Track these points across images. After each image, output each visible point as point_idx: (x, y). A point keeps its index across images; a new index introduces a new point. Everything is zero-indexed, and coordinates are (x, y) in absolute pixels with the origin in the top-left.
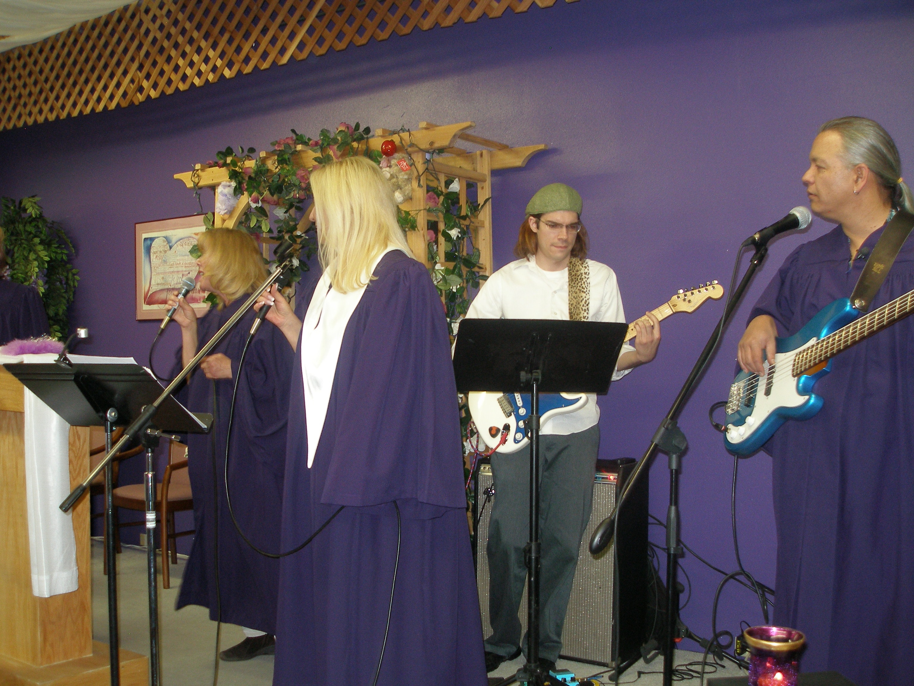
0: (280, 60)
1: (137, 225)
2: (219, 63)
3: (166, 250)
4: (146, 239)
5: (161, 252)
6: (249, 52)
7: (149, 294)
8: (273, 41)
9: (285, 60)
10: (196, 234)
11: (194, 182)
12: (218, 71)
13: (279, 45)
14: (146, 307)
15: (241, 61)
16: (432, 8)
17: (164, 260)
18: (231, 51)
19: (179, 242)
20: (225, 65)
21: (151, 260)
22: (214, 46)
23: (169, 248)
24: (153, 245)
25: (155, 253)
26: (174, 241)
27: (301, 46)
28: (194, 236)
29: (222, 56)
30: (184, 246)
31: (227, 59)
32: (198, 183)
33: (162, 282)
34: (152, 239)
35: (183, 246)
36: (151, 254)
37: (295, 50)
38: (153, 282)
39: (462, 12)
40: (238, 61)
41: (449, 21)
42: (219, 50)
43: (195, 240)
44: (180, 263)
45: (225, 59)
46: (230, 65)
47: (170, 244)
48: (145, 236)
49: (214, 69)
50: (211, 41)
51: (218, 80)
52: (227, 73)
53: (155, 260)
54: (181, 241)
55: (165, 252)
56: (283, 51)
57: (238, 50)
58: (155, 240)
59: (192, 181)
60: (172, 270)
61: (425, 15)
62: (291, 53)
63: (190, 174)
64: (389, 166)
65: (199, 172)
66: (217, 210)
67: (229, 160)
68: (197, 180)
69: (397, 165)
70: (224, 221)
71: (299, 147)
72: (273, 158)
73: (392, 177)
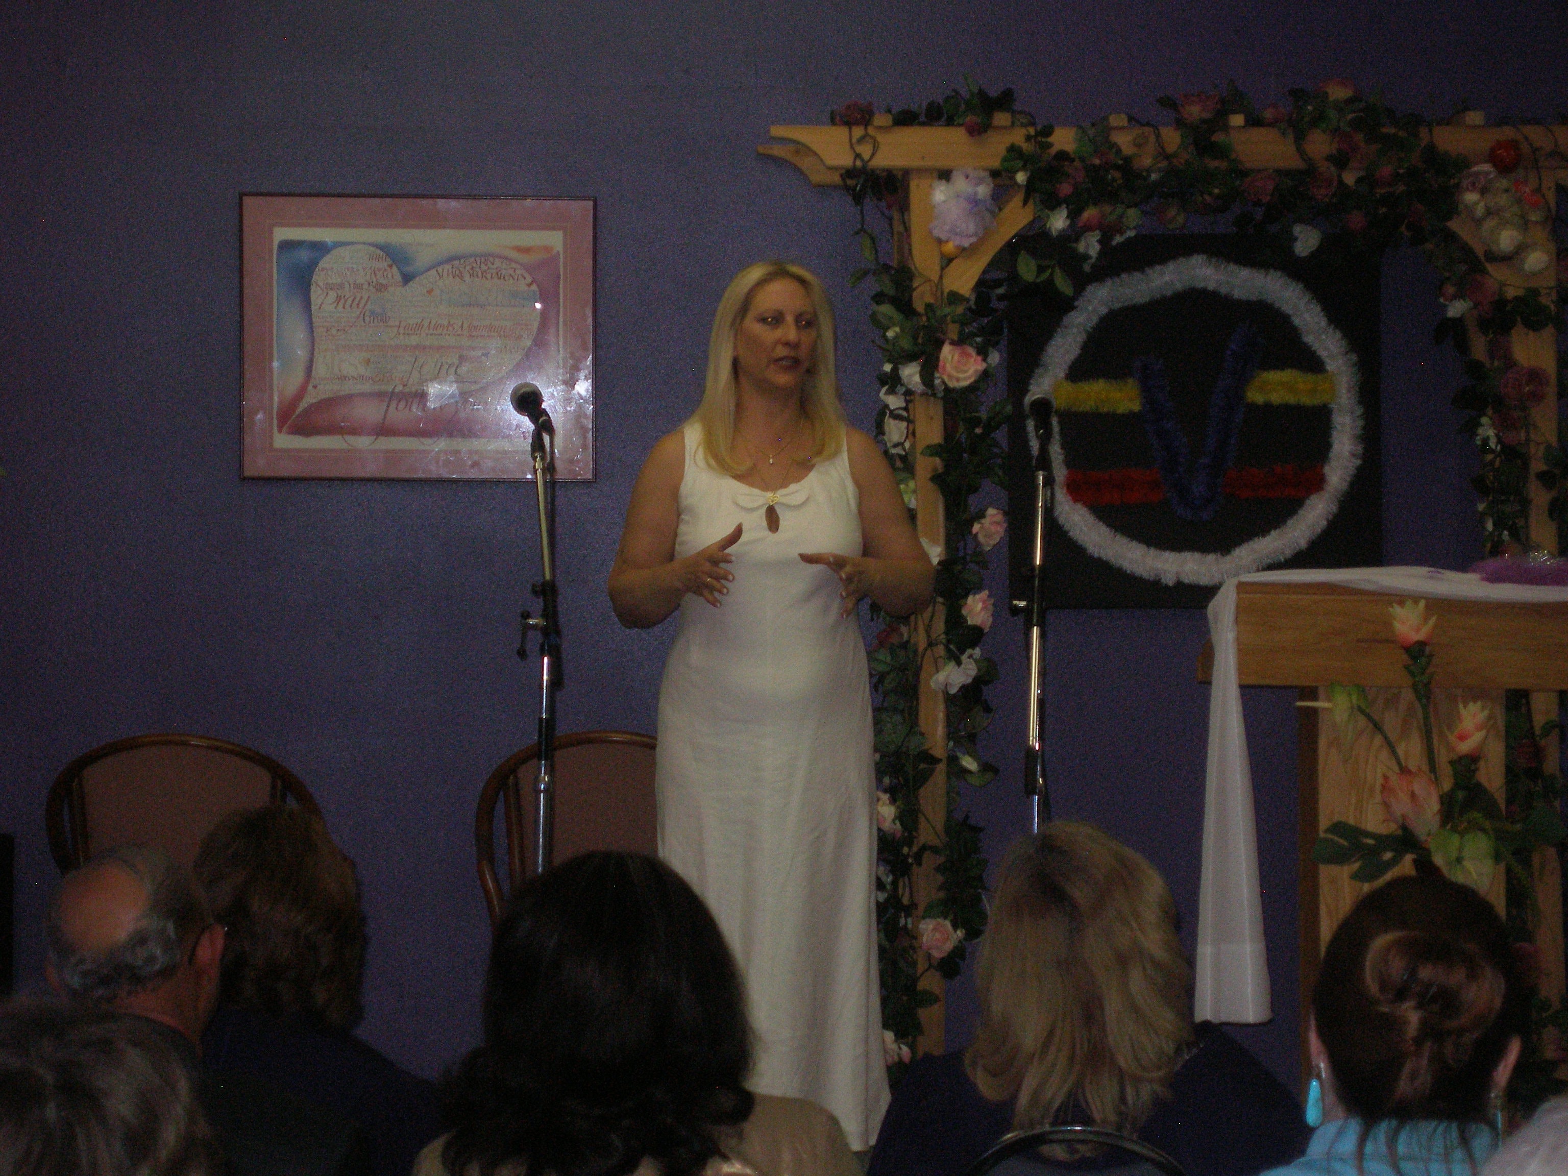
1: (247, 200)
3: (384, 282)
4: (287, 246)
5: (359, 287)
7: (303, 405)
10: (527, 250)
11: (856, 157)
14: (283, 441)
17: (372, 313)
19: (447, 267)
21: (314, 308)
23: (398, 277)
24: (321, 265)
25: (330, 287)
26: (423, 258)
28: (514, 255)
30: (467, 277)
32: (871, 158)
33: (362, 370)
34: (320, 249)
35: (461, 277)
36: (313, 288)
38: (320, 370)
43: (514, 265)
44: (449, 324)
47: (408, 269)
48: (282, 234)
53: (332, 308)
54: (457, 262)
55: (381, 288)
58: (334, 252)
59: (851, 150)
60: (414, 340)
63: (840, 134)
64: (1484, 191)
65: (871, 131)
66: (936, 233)
67: (1001, 118)
68: (865, 150)
69: (1507, 191)
70: (947, 260)
71: (1237, 120)
72: (1137, 131)
73: (1489, 213)
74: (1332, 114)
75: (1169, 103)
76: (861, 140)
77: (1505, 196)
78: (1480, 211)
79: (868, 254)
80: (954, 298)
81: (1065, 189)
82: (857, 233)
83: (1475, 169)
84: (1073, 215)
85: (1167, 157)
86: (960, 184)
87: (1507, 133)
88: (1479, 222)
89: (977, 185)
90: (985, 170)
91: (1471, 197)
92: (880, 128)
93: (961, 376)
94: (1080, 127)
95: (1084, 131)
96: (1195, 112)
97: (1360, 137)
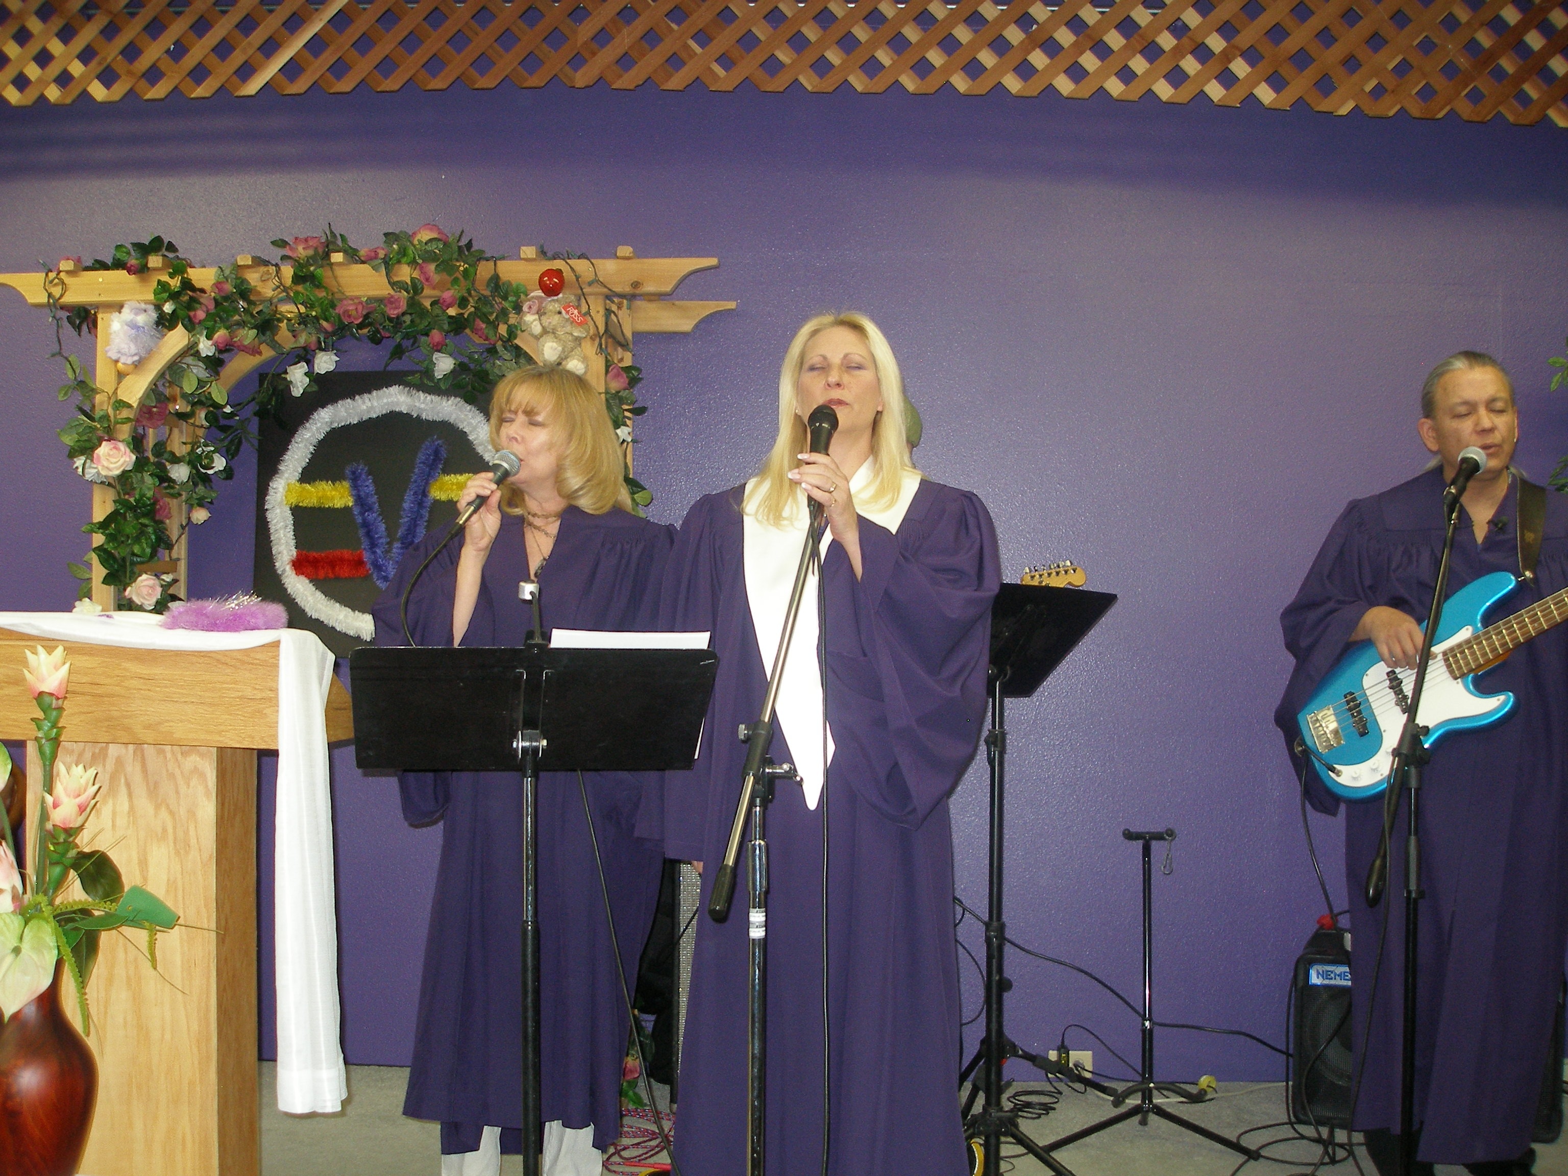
0: (237, 89)
2: (77, 69)
6: (159, 59)
8: (223, 49)
9: (252, 87)
11: (50, 295)
12: (72, 85)
13: (237, 58)
15: (140, 74)
16: (594, 54)
18: (112, 52)
20: (93, 75)
22: (66, 35)
27: (292, 69)
29: (86, 56)
31: (100, 64)
32: (62, 296)
37: (276, 73)
39: (655, 71)
40: (130, 73)
41: (628, 80)
42: (79, 43)
45: (93, 64)
46: (108, 77)
49: (64, 79)
50: (57, 23)
51: (74, 101)
52: (98, 91)
56: (246, 71)
57: (131, 52)
59: (46, 290)
61: (577, 61)
62: (268, 79)
63: (38, 278)
64: (541, 313)
65: (62, 275)
66: (110, 354)
67: (154, 261)
68: (56, 291)
69: (560, 313)
70: (121, 376)
71: (337, 257)
72: (263, 269)
73: (545, 331)
74: (410, 251)
75: (281, 243)
76: (51, 282)
77: (557, 317)
78: (537, 329)
79: (70, 374)
80: (121, 404)
81: (201, 314)
82: (53, 355)
83: (532, 294)
84: (209, 337)
85: (285, 290)
86: (127, 314)
87: (558, 264)
88: (537, 338)
89: (136, 314)
90: (146, 302)
91: (530, 318)
92: (68, 272)
93: (112, 466)
94: (220, 267)
95: (222, 271)
96: (302, 252)
97: (432, 267)
